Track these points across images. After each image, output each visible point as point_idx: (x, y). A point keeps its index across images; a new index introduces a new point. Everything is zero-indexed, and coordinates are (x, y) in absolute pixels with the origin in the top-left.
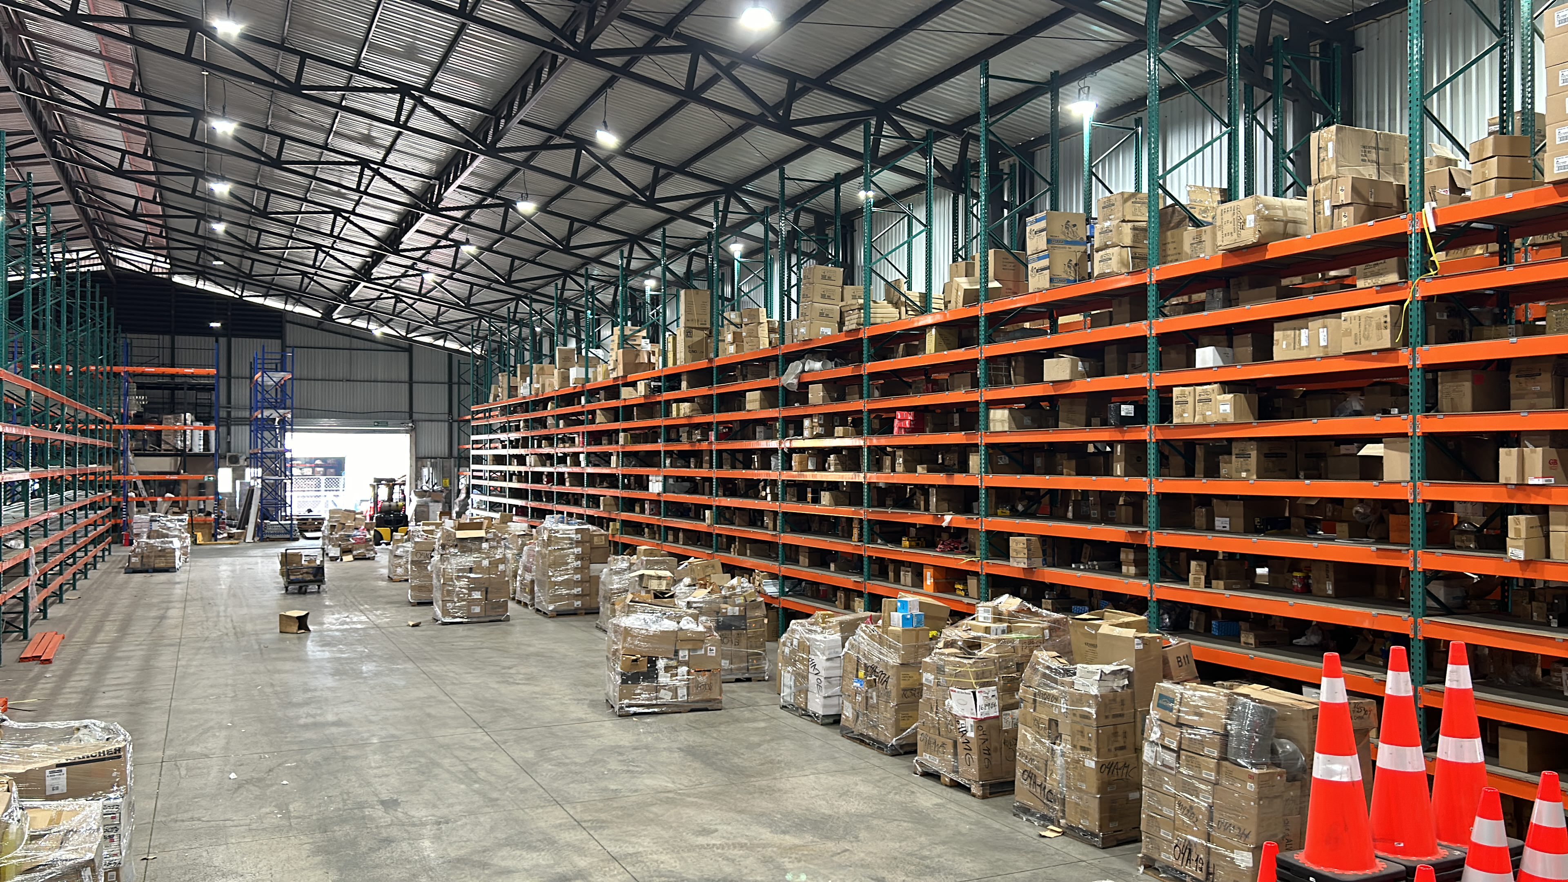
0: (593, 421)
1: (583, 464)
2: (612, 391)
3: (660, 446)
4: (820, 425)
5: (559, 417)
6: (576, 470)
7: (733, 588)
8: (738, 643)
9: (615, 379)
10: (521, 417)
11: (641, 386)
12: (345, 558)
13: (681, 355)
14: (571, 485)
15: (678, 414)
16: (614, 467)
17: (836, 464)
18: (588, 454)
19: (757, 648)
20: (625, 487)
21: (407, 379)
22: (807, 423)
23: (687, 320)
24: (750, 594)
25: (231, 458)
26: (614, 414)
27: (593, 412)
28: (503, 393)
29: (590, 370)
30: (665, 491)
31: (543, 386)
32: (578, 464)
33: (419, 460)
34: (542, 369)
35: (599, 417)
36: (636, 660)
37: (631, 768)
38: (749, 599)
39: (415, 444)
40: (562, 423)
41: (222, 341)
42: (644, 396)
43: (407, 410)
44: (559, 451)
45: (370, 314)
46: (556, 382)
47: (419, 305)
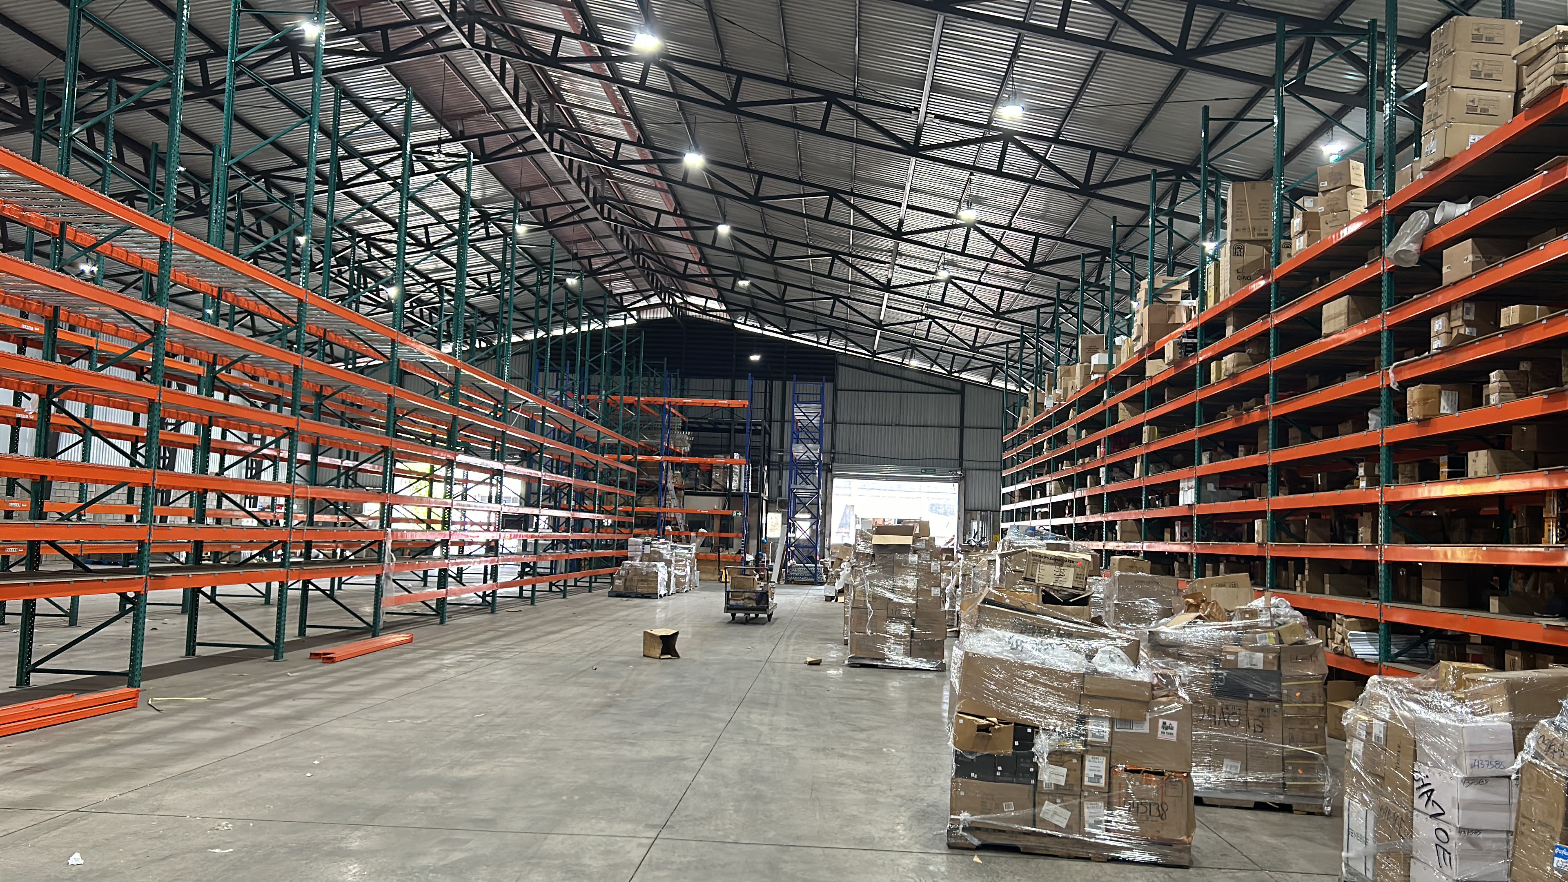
0: (1115, 421)
1: (1103, 483)
2: (1137, 372)
3: (1193, 434)
4: (1468, 323)
5: (1080, 426)
6: (1097, 491)
7: (1254, 614)
8: (1261, 729)
9: (1141, 352)
10: (1042, 438)
11: (1169, 352)
13: (1225, 286)
14: (1092, 513)
15: (1218, 376)
16: (1140, 479)
17: (1502, 390)
18: (1110, 468)
19: (1305, 743)
20: (1149, 504)
21: (958, 424)
22: (1438, 325)
23: (1235, 230)
24: (1293, 630)
25: (779, 503)
26: (1136, 403)
27: (1114, 410)
28: (1030, 412)
29: (1114, 356)
30: (1199, 500)
31: (1066, 390)
32: (1097, 482)
33: (967, 513)
34: (1067, 371)
35: (1123, 413)
36: (988, 728)
38: (1289, 639)
39: (964, 495)
40: (1084, 432)
41: (777, 384)
42: (1174, 363)
43: (957, 456)
44: (1080, 470)
45: (912, 348)
46: (1078, 382)
47: (958, 329)
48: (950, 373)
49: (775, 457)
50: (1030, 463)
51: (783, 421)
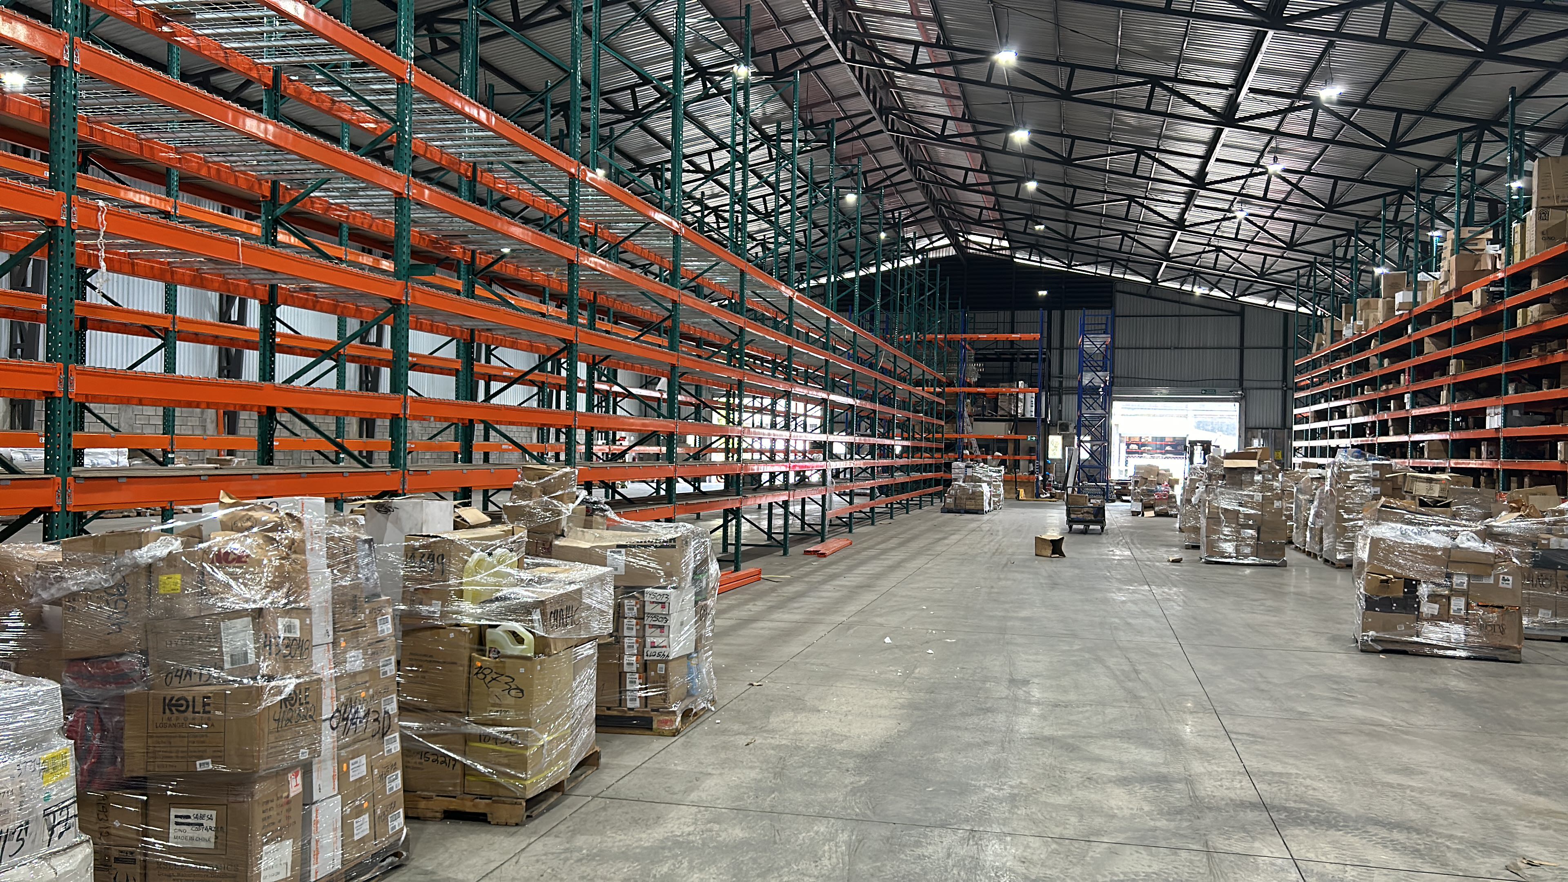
0: (1420, 352)
1: (1408, 407)
2: (1444, 311)
3: (1499, 369)
5: (1383, 355)
6: (1401, 414)
7: (1562, 513)
8: (1566, 589)
9: (1448, 295)
10: (1342, 364)
11: (1477, 297)
12: (1147, 514)
13: (1531, 245)
14: (1396, 434)
15: (1525, 322)
16: (1444, 404)
18: (1415, 394)
20: (1457, 428)
21: (1238, 345)
23: (1540, 199)
25: (1061, 425)
26: (1443, 338)
27: (1420, 343)
28: (1326, 339)
29: (1419, 294)
30: (1506, 424)
31: (1367, 322)
32: (1402, 406)
33: (1247, 431)
34: (1368, 303)
35: (1428, 346)
36: (1386, 581)
37: (1342, 697)
39: (1245, 414)
40: (1386, 361)
41: (1056, 314)
42: (1482, 308)
43: (1237, 377)
44: (1383, 395)
45: (1195, 275)
46: (1380, 315)
47: (1244, 257)
48: (1233, 297)
49: (1055, 383)
50: (1326, 387)
51: (1061, 348)
